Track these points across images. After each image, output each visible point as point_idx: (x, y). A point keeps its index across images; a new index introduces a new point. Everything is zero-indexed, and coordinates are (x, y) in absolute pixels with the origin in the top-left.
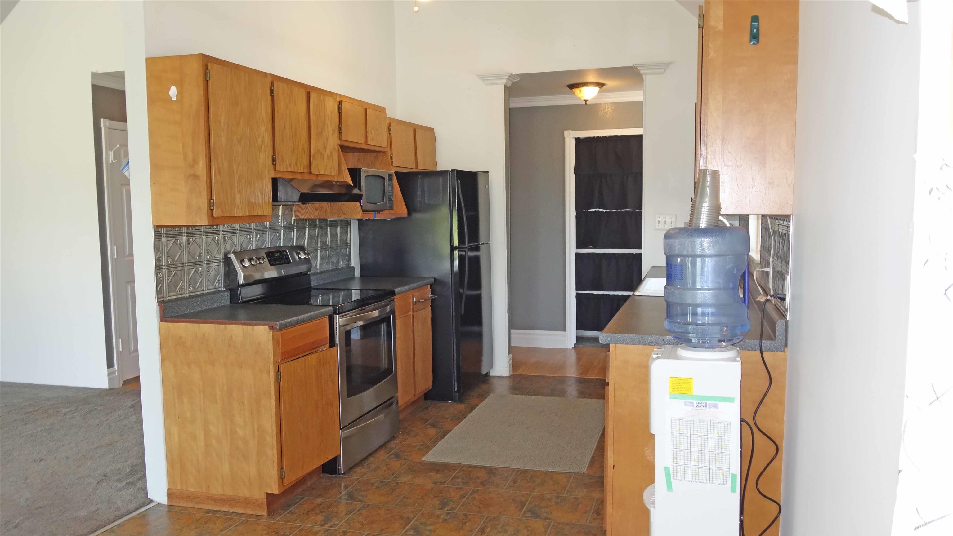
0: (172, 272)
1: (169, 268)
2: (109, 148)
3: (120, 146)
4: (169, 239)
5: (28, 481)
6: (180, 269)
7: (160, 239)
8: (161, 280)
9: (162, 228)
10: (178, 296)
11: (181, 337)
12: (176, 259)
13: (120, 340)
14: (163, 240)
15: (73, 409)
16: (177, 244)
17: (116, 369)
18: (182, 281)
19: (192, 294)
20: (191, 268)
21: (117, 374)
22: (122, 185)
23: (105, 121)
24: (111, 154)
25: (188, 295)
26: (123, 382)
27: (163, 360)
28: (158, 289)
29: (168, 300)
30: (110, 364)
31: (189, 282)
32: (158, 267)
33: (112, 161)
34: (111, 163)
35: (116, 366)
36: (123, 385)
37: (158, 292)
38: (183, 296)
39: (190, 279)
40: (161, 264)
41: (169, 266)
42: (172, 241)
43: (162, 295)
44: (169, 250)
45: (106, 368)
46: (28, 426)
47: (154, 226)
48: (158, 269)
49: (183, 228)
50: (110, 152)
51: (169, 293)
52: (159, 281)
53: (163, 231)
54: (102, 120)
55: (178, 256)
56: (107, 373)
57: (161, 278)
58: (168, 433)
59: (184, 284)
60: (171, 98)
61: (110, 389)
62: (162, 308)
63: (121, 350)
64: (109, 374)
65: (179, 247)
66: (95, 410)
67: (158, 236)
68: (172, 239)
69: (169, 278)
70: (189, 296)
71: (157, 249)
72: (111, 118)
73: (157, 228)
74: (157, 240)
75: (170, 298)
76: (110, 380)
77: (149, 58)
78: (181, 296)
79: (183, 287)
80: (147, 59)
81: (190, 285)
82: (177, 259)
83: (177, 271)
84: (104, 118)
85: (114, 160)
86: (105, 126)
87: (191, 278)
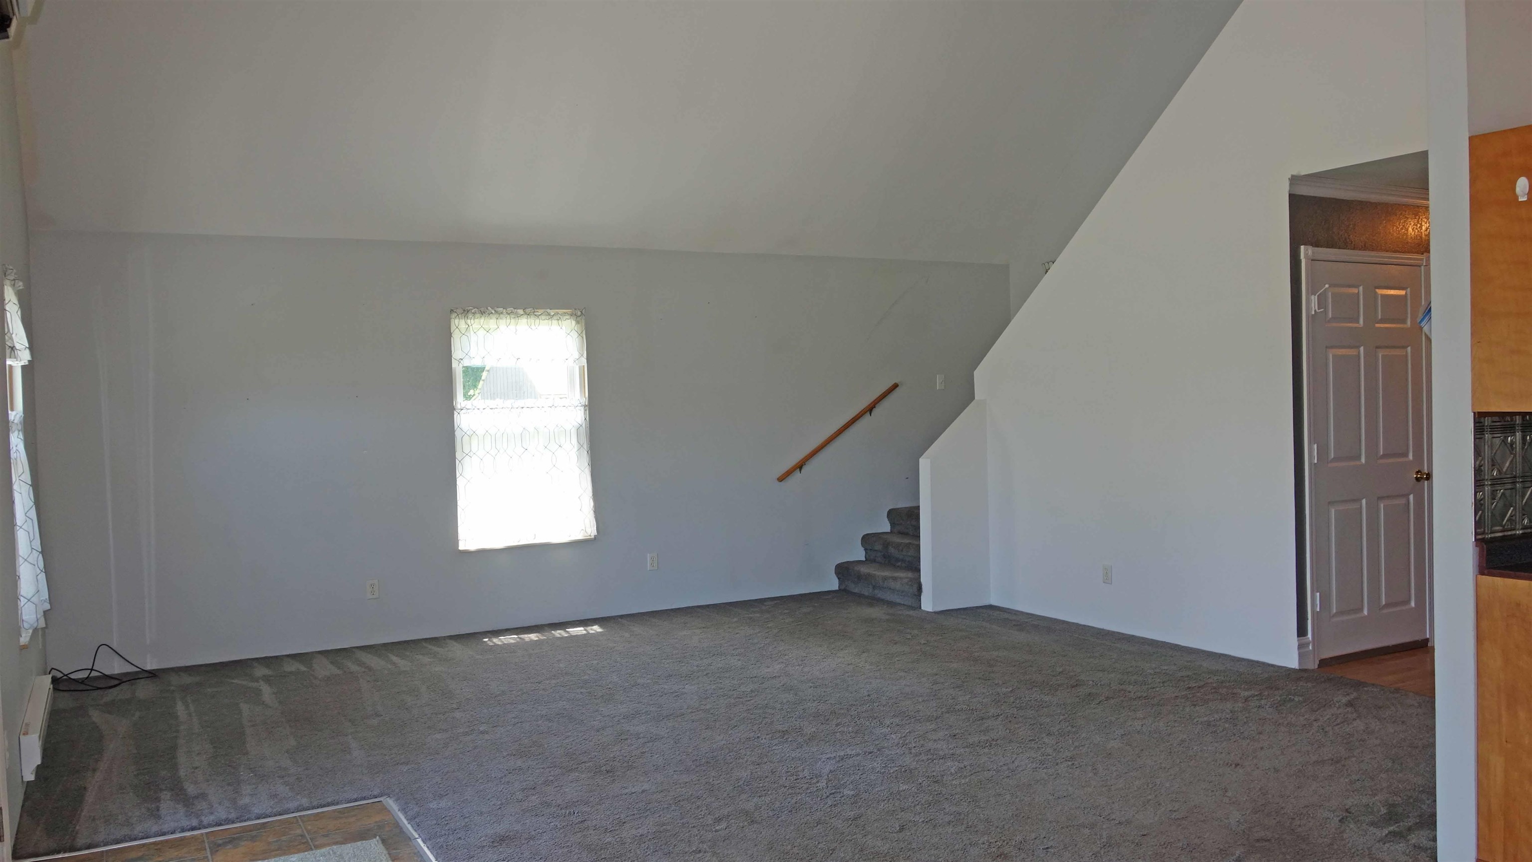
0: (1498, 491)
1: (1494, 484)
2: (1312, 291)
3: (1330, 286)
4: (1496, 435)
5: (1229, 794)
6: (1509, 486)
7: (1482, 436)
8: (1482, 505)
9: (1485, 417)
10: (1506, 533)
11: (1518, 605)
12: (1504, 470)
13: (1318, 594)
14: (1487, 436)
15: (1256, 693)
16: (1506, 444)
17: (1310, 639)
18: (1512, 508)
19: (1526, 531)
20: (1527, 485)
21: (1311, 648)
22: (1327, 347)
23: (1307, 250)
24: (1314, 299)
25: (1521, 532)
26: (1320, 661)
27: (1480, 639)
28: (1477, 518)
29: (1491, 537)
30: (1301, 631)
31: (1523, 509)
32: (1479, 484)
33: (1315, 311)
34: (1313, 313)
35: (1310, 635)
36: (1319, 666)
37: (1478, 524)
38: (1514, 532)
39: (1525, 505)
40: (1482, 477)
41: (1495, 482)
42: (1499, 439)
43: (1483, 530)
44: (1495, 453)
45: (1296, 636)
46: (1197, 708)
47: (1474, 413)
48: (1478, 486)
49: (1518, 417)
50: (1313, 297)
51: (1491, 527)
52: (1479, 506)
53: (1487, 421)
54: (1302, 247)
55: (1507, 464)
56: (1297, 644)
57: (1481, 500)
58: (1482, 764)
59: (1516, 512)
60: (1517, 197)
61: (1301, 670)
62: (1484, 551)
63: (1318, 610)
64: (1300, 647)
65: (1509, 450)
66: (1291, 700)
67: (1479, 430)
68: (1499, 435)
69: (1493, 501)
70: (1522, 534)
71: (1478, 452)
72: (1316, 244)
73: (1479, 417)
74: (1478, 436)
75: (1493, 535)
76: (1301, 656)
77: (1476, 136)
78: (1509, 533)
79: (1514, 518)
80: (1471, 139)
81: (1524, 515)
82: (1507, 470)
83: (1505, 489)
84: (1305, 244)
85: (1319, 309)
86: (1306, 255)
87: (1526, 502)
